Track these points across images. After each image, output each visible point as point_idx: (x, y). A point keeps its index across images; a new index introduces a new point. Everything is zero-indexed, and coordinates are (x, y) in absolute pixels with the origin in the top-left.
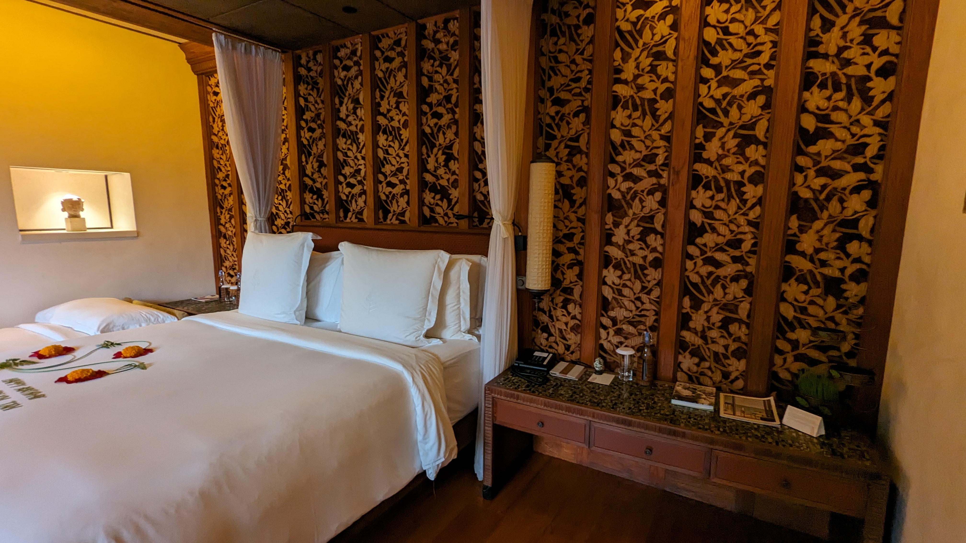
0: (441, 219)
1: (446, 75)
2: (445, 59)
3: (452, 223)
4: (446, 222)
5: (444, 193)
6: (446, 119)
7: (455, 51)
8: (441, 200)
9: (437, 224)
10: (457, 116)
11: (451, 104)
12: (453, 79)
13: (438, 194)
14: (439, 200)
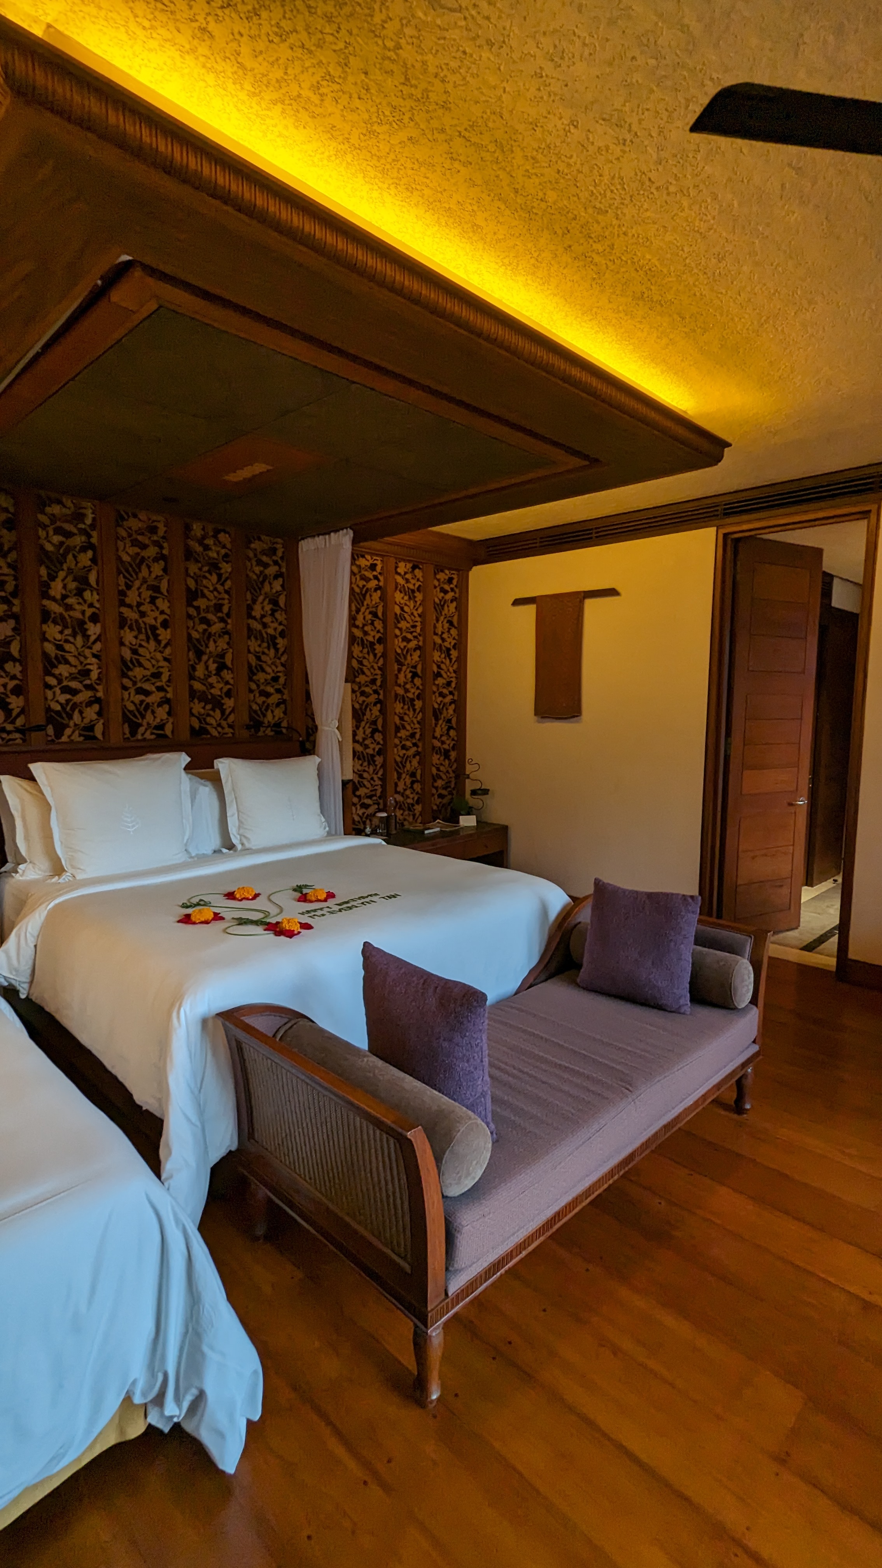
0: (214, 730)
1: (217, 583)
2: (214, 566)
3: (226, 734)
4: (219, 733)
5: (217, 704)
6: (217, 627)
7: (227, 562)
8: (213, 709)
9: (209, 736)
10: (229, 627)
11: (222, 613)
12: (225, 589)
13: (210, 703)
14: (211, 710)
